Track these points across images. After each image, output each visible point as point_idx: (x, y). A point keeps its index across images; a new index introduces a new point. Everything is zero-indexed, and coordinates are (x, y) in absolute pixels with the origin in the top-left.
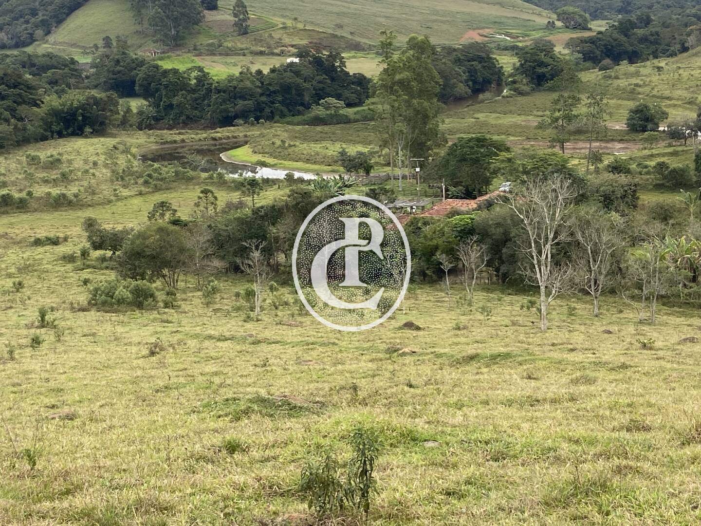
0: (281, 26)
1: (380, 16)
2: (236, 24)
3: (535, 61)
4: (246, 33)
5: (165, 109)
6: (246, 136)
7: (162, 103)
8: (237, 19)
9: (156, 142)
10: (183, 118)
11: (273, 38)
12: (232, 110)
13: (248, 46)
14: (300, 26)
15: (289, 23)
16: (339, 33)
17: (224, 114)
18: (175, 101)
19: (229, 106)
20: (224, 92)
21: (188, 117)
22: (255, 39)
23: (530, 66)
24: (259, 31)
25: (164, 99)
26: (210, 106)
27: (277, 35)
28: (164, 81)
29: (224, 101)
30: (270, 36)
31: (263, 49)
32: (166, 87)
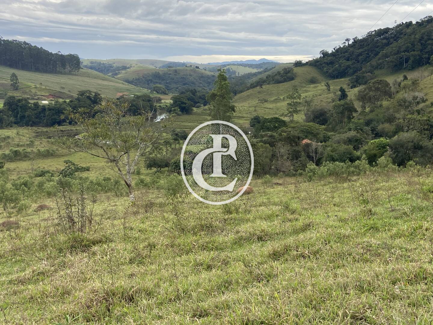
0: (34, 87)
1: (76, 85)
2: (12, 85)
3: (180, 101)
4: (17, 89)
5: (20, 118)
6: (76, 130)
7: (19, 115)
8: (13, 82)
9: (34, 132)
10: (31, 123)
11: (31, 92)
12: (58, 118)
13: (20, 95)
14: (44, 87)
15: (38, 86)
16: (62, 91)
17: (54, 121)
18: (27, 114)
19: (56, 117)
20: (53, 110)
21: (33, 122)
22: (23, 92)
23: (179, 104)
24: (23, 88)
25: (20, 113)
26: (44, 117)
27: (34, 91)
28: (20, 104)
29: (53, 115)
30: (30, 91)
31: (29, 97)
32: (21, 107)
